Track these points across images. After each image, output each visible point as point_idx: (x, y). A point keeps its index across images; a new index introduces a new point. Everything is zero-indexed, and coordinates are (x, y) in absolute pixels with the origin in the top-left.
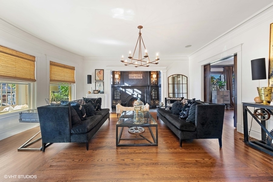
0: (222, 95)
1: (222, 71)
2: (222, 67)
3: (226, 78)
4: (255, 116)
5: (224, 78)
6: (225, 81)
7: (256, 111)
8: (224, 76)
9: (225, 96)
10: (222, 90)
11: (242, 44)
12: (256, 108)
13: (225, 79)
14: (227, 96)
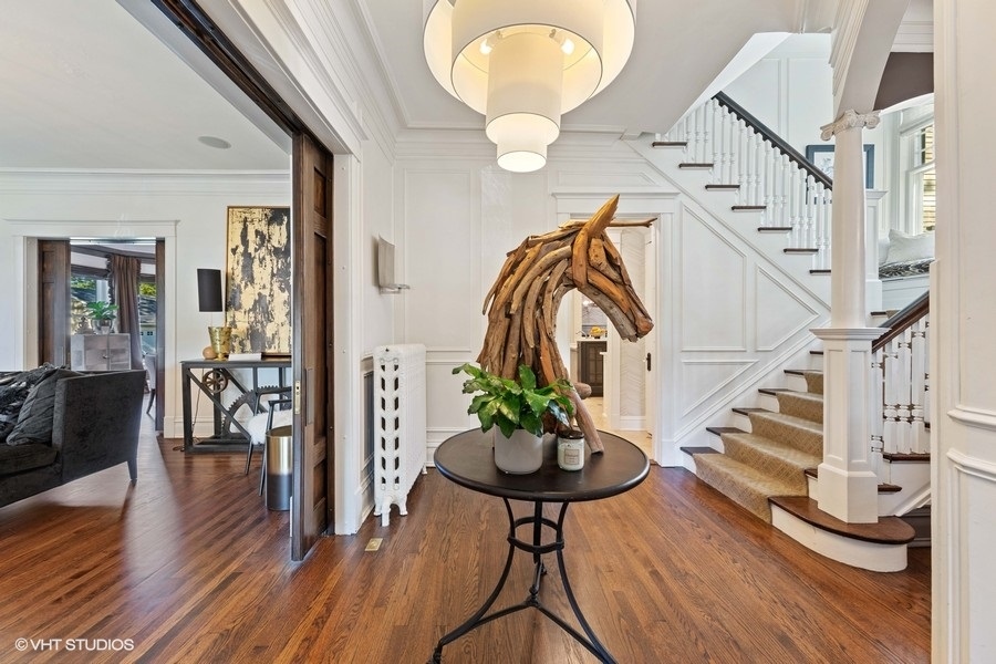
0: (104, 351)
1: (104, 266)
2: (103, 254)
3: (116, 292)
4: (204, 386)
5: (111, 292)
6: (113, 302)
7: (206, 377)
8: (110, 285)
9: (115, 352)
10: (105, 331)
11: (177, 222)
12: (207, 370)
13: (112, 296)
14: (123, 351)
